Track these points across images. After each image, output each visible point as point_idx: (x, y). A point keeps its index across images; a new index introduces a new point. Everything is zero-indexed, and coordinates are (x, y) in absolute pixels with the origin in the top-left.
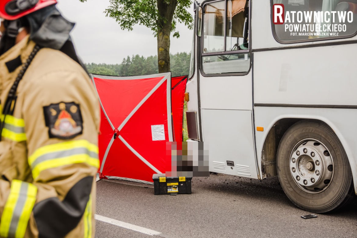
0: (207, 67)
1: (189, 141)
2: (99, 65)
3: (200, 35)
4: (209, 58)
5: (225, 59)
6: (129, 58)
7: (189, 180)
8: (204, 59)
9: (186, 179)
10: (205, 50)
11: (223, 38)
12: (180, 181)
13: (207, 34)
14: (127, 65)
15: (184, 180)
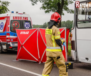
0: (79, 25)
1: (72, 51)
2: (36, 25)
3: (77, 14)
4: (80, 22)
5: (85, 23)
6: (46, 23)
7: (72, 64)
8: (78, 22)
9: (71, 64)
10: (78, 19)
11: (85, 15)
12: (69, 64)
13: (79, 14)
14: (45, 25)
15: (70, 64)
